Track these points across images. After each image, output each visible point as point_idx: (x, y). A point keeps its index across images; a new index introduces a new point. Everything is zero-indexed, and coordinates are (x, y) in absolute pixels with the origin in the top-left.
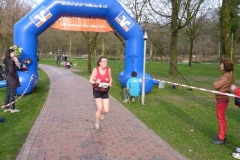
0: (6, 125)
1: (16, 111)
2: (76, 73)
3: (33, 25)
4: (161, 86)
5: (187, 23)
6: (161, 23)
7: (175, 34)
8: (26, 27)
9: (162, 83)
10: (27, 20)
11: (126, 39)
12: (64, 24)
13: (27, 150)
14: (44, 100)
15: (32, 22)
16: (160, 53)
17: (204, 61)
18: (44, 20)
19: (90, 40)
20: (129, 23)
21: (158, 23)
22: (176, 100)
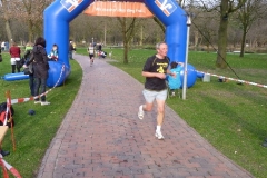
0: (36, 117)
1: (47, 103)
2: (111, 63)
3: (65, 11)
4: (206, 79)
5: (240, 6)
6: (209, 6)
7: (224, 18)
8: (57, 13)
9: (207, 76)
10: (58, 4)
11: (167, 25)
12: (98, 9)
13: (57, 144)
14: (76, 93)
15: (64, 7)
16: (207, 41)
17: (259, 51)
18: (76, 4)
19: (127, 27)
20: (170, 6)
21: (205, 7)
22: (223, 96)
